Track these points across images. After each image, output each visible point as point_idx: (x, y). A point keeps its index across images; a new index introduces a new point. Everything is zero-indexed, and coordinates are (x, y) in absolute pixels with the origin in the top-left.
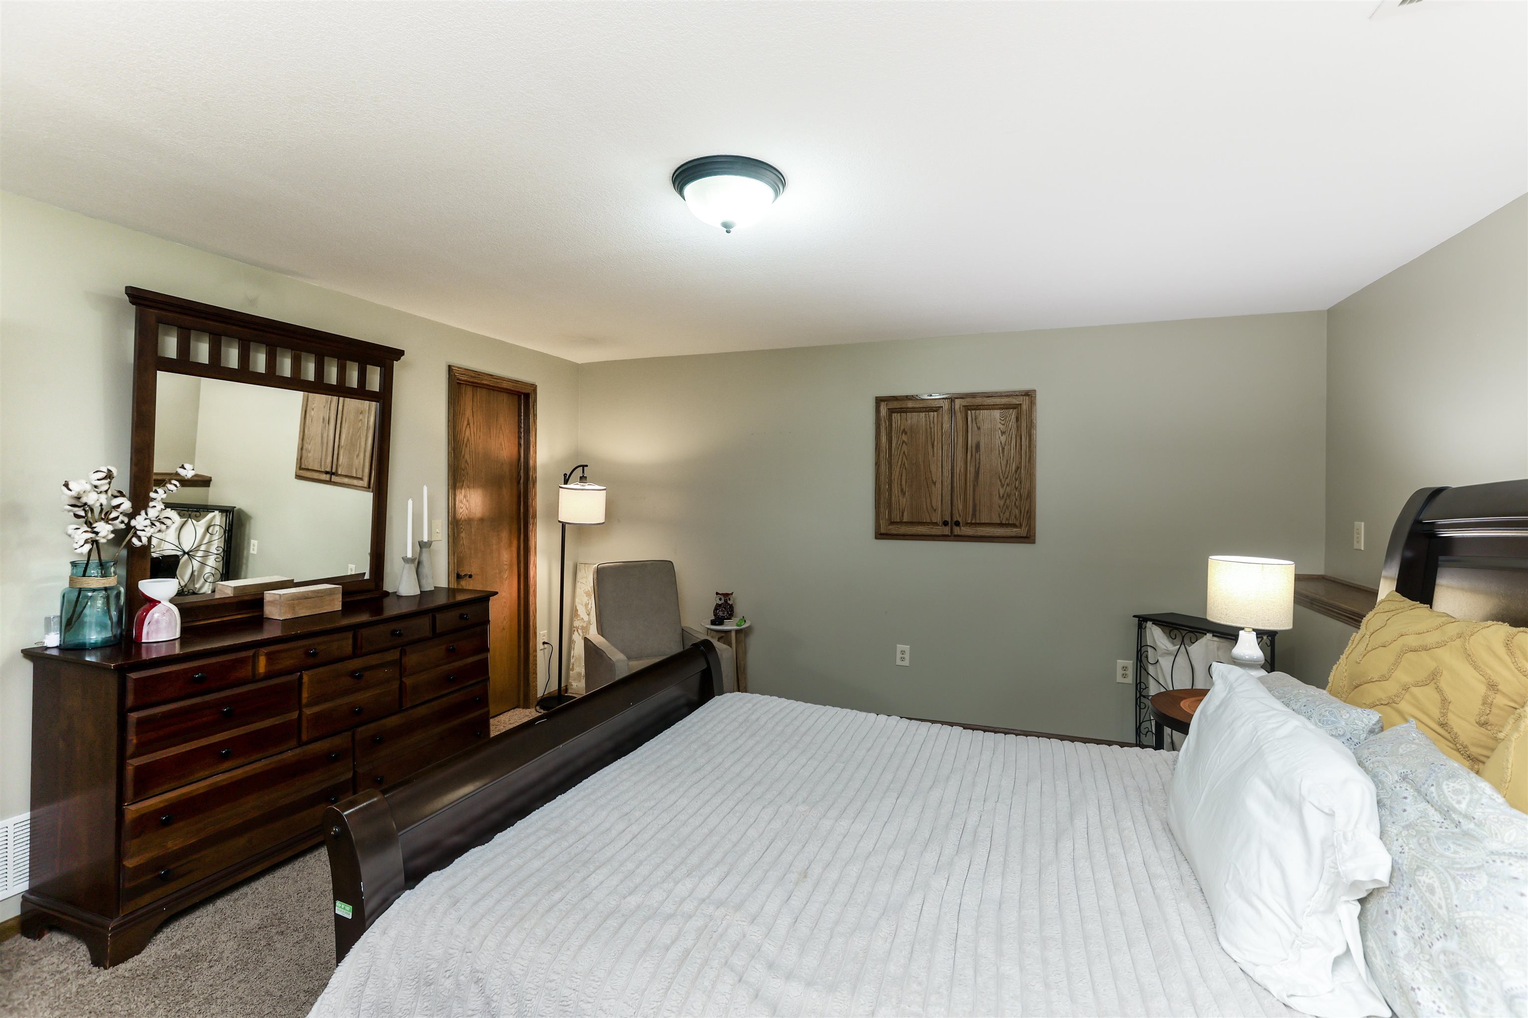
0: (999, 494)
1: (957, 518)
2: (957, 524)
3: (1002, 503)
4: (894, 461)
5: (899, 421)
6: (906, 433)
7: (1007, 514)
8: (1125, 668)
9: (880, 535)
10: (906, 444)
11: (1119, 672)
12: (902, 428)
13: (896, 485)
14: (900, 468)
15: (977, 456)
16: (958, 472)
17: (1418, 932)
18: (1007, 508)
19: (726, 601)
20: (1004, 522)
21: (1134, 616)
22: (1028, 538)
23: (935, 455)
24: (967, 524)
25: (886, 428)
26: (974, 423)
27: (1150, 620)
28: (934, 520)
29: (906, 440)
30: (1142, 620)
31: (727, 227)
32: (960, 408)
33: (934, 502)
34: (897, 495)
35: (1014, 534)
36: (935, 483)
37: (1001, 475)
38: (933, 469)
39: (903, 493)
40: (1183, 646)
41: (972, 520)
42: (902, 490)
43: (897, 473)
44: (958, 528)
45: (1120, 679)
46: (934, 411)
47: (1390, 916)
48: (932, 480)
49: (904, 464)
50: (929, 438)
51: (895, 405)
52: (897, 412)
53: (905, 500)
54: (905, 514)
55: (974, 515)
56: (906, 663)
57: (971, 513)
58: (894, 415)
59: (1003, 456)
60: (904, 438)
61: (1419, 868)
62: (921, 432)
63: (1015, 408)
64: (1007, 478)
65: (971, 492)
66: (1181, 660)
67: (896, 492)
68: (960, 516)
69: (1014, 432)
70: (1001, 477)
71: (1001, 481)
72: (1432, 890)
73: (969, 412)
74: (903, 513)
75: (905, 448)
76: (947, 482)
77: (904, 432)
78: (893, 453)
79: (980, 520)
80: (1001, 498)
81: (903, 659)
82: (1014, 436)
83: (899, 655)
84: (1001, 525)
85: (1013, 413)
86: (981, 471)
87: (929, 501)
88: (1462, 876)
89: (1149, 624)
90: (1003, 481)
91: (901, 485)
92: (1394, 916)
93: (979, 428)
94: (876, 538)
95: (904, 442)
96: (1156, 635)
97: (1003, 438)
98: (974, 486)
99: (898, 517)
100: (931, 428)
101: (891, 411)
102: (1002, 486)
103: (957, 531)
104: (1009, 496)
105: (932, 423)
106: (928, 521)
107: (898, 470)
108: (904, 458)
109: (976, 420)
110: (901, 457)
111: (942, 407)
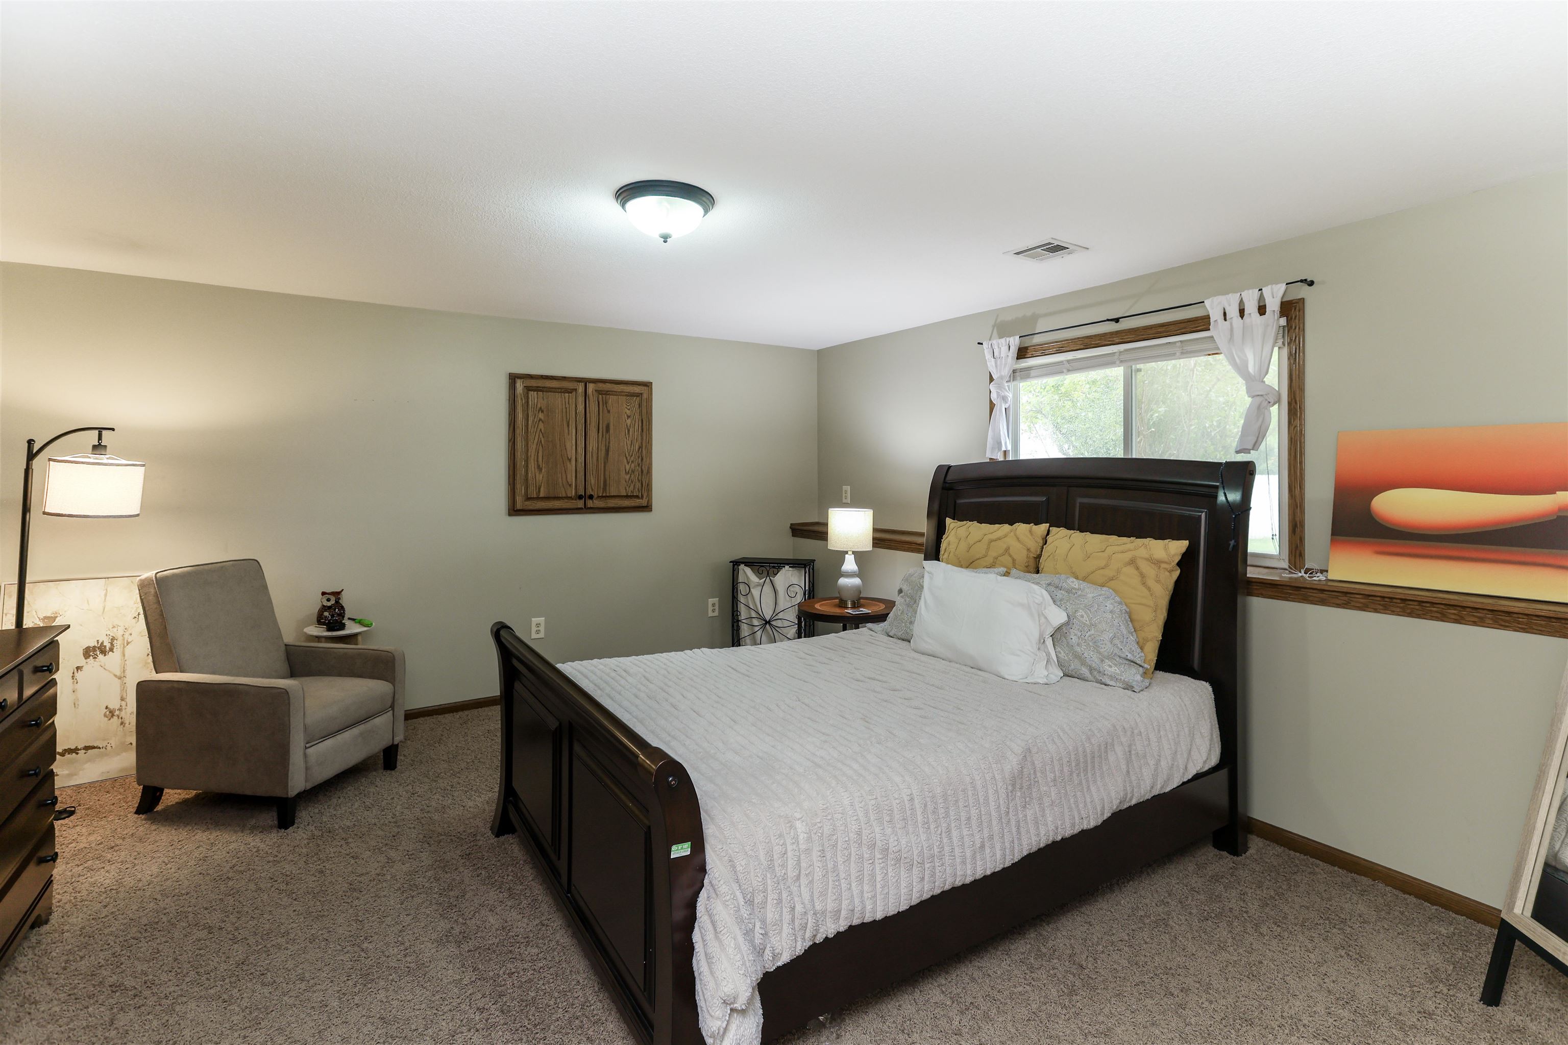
0: (626, 470)
1: (589, 492)
2: (591, 497)
3: (627, 477)
4: (531, 437)
5: (536, 400)
6: (542, 412)
7: (632, 487)
8: (713, 605)
9: (514, 511)
10: (543, 422)
11: (710, 608)
12: (539, 406)
13: (532, 461)
14: (537, 445)
15: (607, 436)
16: (591, 450)
17: (1079, 634)
18: (632, 482)
19: (337, 602)
20: (629, 495)
21: (730, 562)
22: (647, 508)
23: (570, 434)
24: (598, 497)
25: (523, 404)
26: (605, 406)
27: (743, 563)
28: (569, 495)
29: (542, 418)
30: (736, 563)
31: (665, 238)
32: (593, 391)
33: (569, 477)
34: (533, 472)
35: (637, 504)
36: (570, 460)
37: (627, 453)
38: (568, 445)
39: (540, 469)
40: (768, 578)
41: (603, 493)
42: (538, 466)
43: (534, 450)
44: (591, 502)
45: (711, 614)
46: (569, 393)
47: (1068, 633)
48: (568, 458)
49: (541, 441)
50: (565, 418)
51: (533, 383)
52: (534, 391)
53: (541, 476)
54: (542, 489)
55: (605, 489)
56: (542, 635)
57: (602, 487)
58: (531, 393)
59: (629, 437)
60: (541, 416)
61: (1076, 611)
62: (557, 411)
63: (638, 396)
64: (632, 456)
65: (602, 467)
66: (768, 588)
67: (533, 469)
68: (592, 490)
69: (637, 416)
70: (627, 455)
71: (627, 458)
72: (1082, 616)
73: (600, 396)
74: (539, 489)
75: (541, 426)
76: (581, 459)
77: (541, 410)
78: (529, 430)
79: (610, 493)
80: (627, 473)
81: (538, 632)
82: (637, 421)
83: (534, 629)
84: (627, 497)
85: (636, 400)
86: (611, 449)
87: (564, 477)
88: (1090, 607)
89: (742, 566)
90: (628, 458)
91: (537, 461)
92: (1070, 633)
93: (609, 412)
94: (510, 514)
95: (540, 420)
96: (747, 574)
97: (629, 421)
98: (605, 463)
99: (535, 492)
100: (566, 408)
101: (528, 389)
102: (628, 463)
103: (590, 503)
104: (633, 471)
105: (567, 403)
106: (564, 495)
107: (535, 446)
108: (541, 435)
109: (606, 404)
110: (537, 435)
111: (576, 390)
